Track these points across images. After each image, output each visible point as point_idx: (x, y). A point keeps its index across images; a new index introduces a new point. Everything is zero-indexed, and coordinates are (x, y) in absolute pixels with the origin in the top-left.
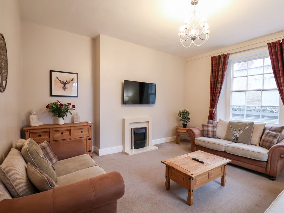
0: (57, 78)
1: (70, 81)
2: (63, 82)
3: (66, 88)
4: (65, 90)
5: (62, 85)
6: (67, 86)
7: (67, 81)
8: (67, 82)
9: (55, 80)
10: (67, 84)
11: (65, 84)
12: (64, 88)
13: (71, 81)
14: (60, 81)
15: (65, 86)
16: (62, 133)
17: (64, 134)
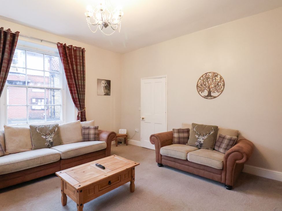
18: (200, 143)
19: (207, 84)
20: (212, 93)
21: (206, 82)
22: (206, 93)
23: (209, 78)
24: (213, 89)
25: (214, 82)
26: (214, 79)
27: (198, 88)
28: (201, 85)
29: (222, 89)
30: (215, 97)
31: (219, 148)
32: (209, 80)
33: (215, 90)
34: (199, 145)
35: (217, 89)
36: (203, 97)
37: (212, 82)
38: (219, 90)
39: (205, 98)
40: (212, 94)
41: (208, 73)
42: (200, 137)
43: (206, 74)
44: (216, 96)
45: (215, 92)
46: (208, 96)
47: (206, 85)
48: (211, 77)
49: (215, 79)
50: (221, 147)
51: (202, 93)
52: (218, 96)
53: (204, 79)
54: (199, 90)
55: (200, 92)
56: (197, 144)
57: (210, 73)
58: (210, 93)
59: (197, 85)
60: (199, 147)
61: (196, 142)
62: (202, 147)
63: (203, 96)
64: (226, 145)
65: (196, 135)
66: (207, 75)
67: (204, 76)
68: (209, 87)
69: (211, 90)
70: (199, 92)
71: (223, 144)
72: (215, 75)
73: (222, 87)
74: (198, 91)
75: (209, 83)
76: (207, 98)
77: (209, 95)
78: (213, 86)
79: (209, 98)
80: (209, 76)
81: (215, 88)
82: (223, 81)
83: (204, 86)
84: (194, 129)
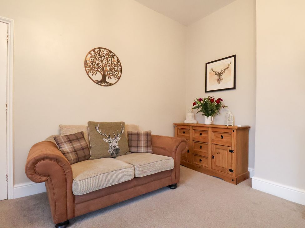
0: (212, 69)
1: (225, 69)
2: (218, 73)
3: (220, 80)
4: (219, 83)
5: (217, 77)
6: (222, 76)
7: (222, 70)
8: (222, 72)
9: (210, 73)
10: (222, 74)
11: (219, 74)
12: (219, 80)
13: (227, 68)
14: (215, 72)
15: (220, 76)
16: (201, 134)
17: (203, 135)
18: (115, 149)
19: (101, 64)
20: (107, 77)
21: (99, 61)
22: (99, 77)
23: (104, 56)
24: (109, 72)
25: (110, 63)
26: (109, 60)
27: (86, 66)
28: (92, 63)
29: (119, 75)
30: (111, 85)
31: (138, 148)
32: (104, 59)
33: (111, 74)
34: (114, 153)
35: (113, 74)
36: (94, 82)
37: (107, 62)
38: (116, 76)
39: (97, 83)
40: (108, 80)
41: (102, 48)
42: (112, 140)
43: (99, 48)
44: (113, 83)
45: (111, 78)
46: (101, 81)
47: (99, 66)
48: (106, 55)
49: (112, 60)
50: (140, 145)
51: (93, 75)
52: (115, 83)
53: (96, 55)
54: (88, 70)
55: (90, 74)
56: (111, 152)
57: (105, 49)
58: (104, 77)
59: (86, 61)
60: (115, 155)
61: (108, 150)
62: (119, 154)
63: (94, 80)
64: (145, 142)
65: (104, 139)
66: (100, 51)
67: (96, 50)
68: (103, 68)
69: (106, 74)
70: (89, 72)
71: (140, 142)
72: (111, 55)
73: (119, 73)
74: (86, 71)
75: (104, 62)
76: (100, 85)
77: (104, 80)
78: (108, 68)
79: (104, 84)
80: (104, 53)
81: (111, 72)
82: (120, 66)
83: (96, 66)
84: (98, 131)
